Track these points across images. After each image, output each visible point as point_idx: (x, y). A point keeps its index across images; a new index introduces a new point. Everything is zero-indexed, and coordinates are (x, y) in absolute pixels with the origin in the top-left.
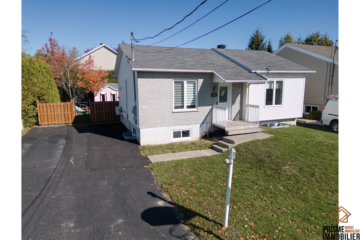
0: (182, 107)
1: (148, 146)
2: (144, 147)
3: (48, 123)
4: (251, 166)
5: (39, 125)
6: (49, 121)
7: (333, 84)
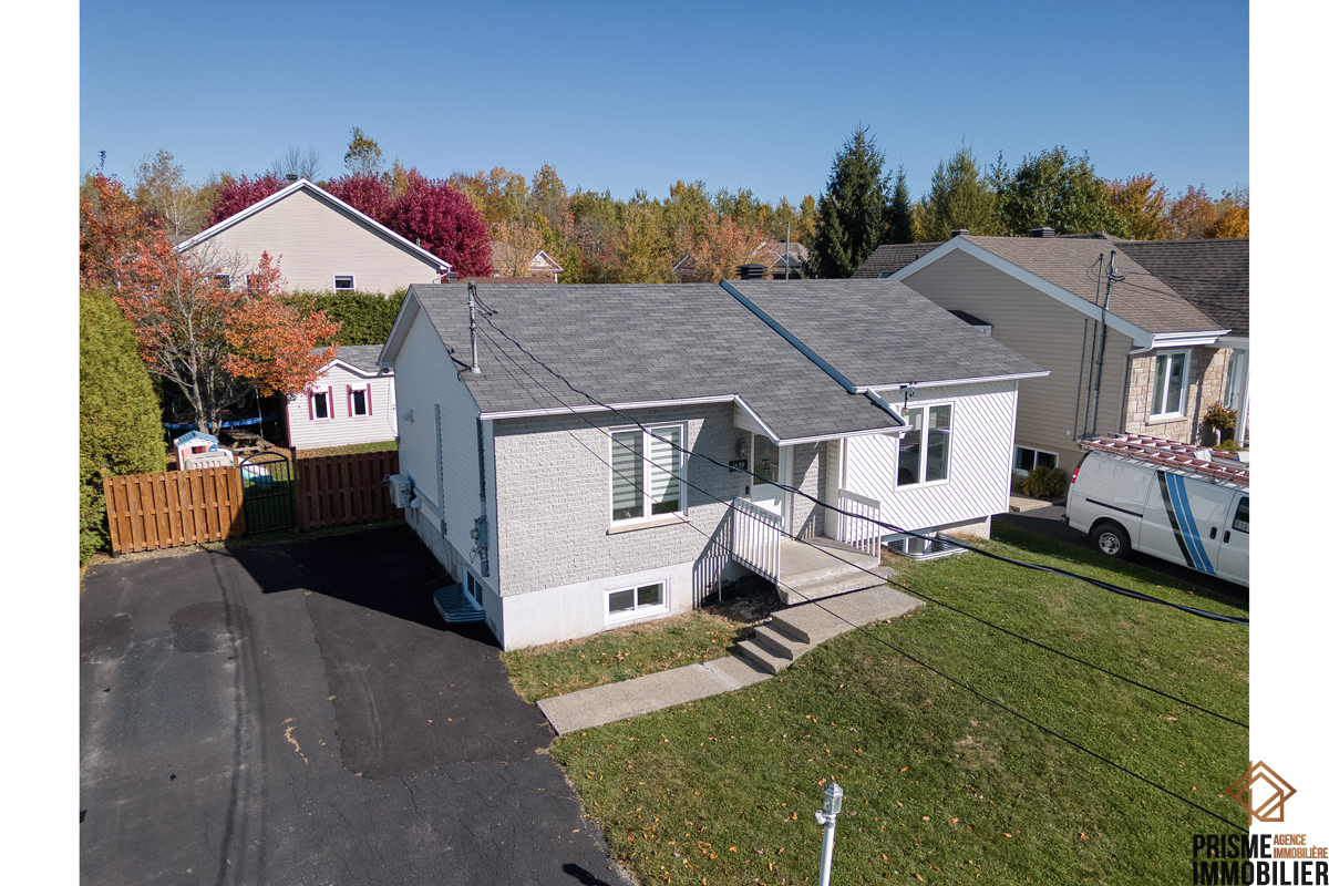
0: (637, 511)
1: (527, 649)
2: (517, 655)
3: (144, 544)
4: (866, 735)
5: (111, 553)
6: (149, 537)
7: (1102, 388)
